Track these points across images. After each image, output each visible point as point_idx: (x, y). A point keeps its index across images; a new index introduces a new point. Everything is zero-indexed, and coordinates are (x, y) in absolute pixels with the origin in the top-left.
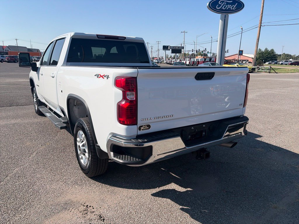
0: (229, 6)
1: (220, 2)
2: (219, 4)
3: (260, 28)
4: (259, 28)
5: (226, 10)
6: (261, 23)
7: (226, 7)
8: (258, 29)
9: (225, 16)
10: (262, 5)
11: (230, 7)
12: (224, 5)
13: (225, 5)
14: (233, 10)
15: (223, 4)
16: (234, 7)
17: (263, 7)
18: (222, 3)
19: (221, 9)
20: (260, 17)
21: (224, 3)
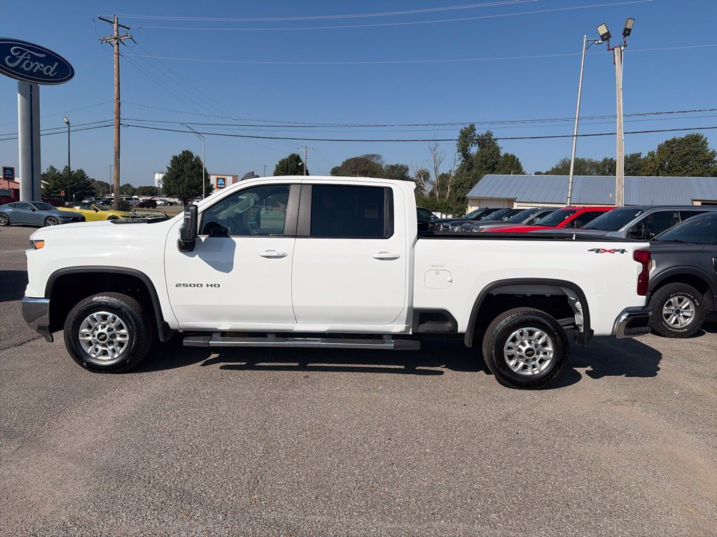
0: (38, 66)
1: (16, 51)
2: (11, 54)
3: (119, 128)
4: (117, 129)
5: (31, 73)
6: (119, 118)
7: (32, 65)
8: (114, 130)
9: (31, 86)
10: (116, 79)
11: (41, 68)
12: (24, 60)
13: (27, 59)
14: (48, 77)
15: (23, 57)
16: (52, 69)
17: (119, 84)
18: (20, 55)
19: (18, 68)
20: (115, 105)
21: (26, 56)
